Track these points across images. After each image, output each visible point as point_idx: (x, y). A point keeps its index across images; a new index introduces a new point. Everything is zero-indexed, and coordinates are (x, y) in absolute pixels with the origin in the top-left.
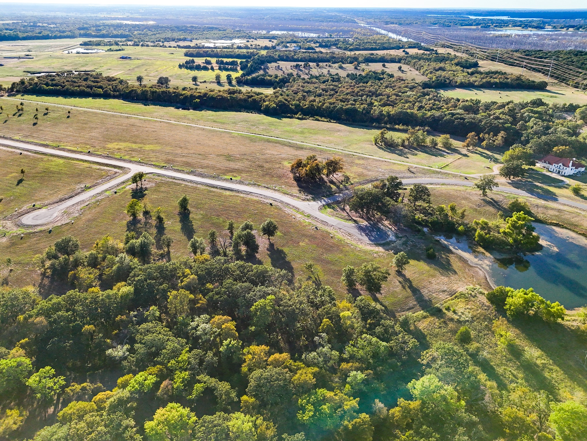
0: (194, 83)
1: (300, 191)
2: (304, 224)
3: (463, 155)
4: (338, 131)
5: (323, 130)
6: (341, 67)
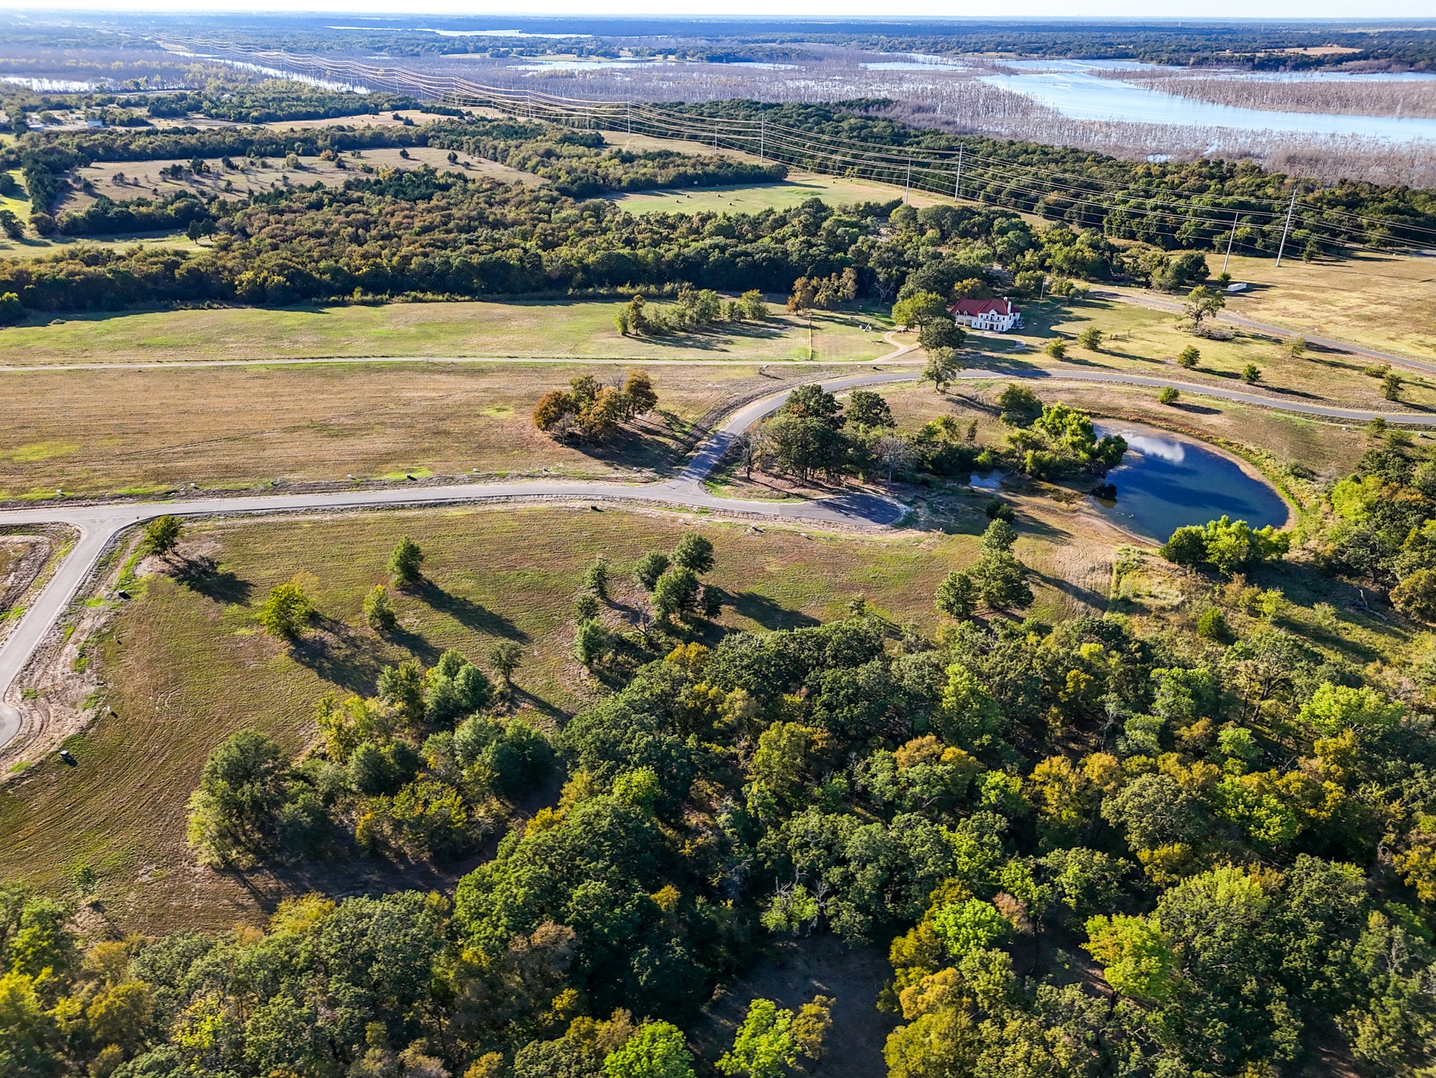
1: (609, 465)
2: (723, 529)
3: (806, 327)
4: (506, 318)
5: (468, 321)
6: (299, 167)
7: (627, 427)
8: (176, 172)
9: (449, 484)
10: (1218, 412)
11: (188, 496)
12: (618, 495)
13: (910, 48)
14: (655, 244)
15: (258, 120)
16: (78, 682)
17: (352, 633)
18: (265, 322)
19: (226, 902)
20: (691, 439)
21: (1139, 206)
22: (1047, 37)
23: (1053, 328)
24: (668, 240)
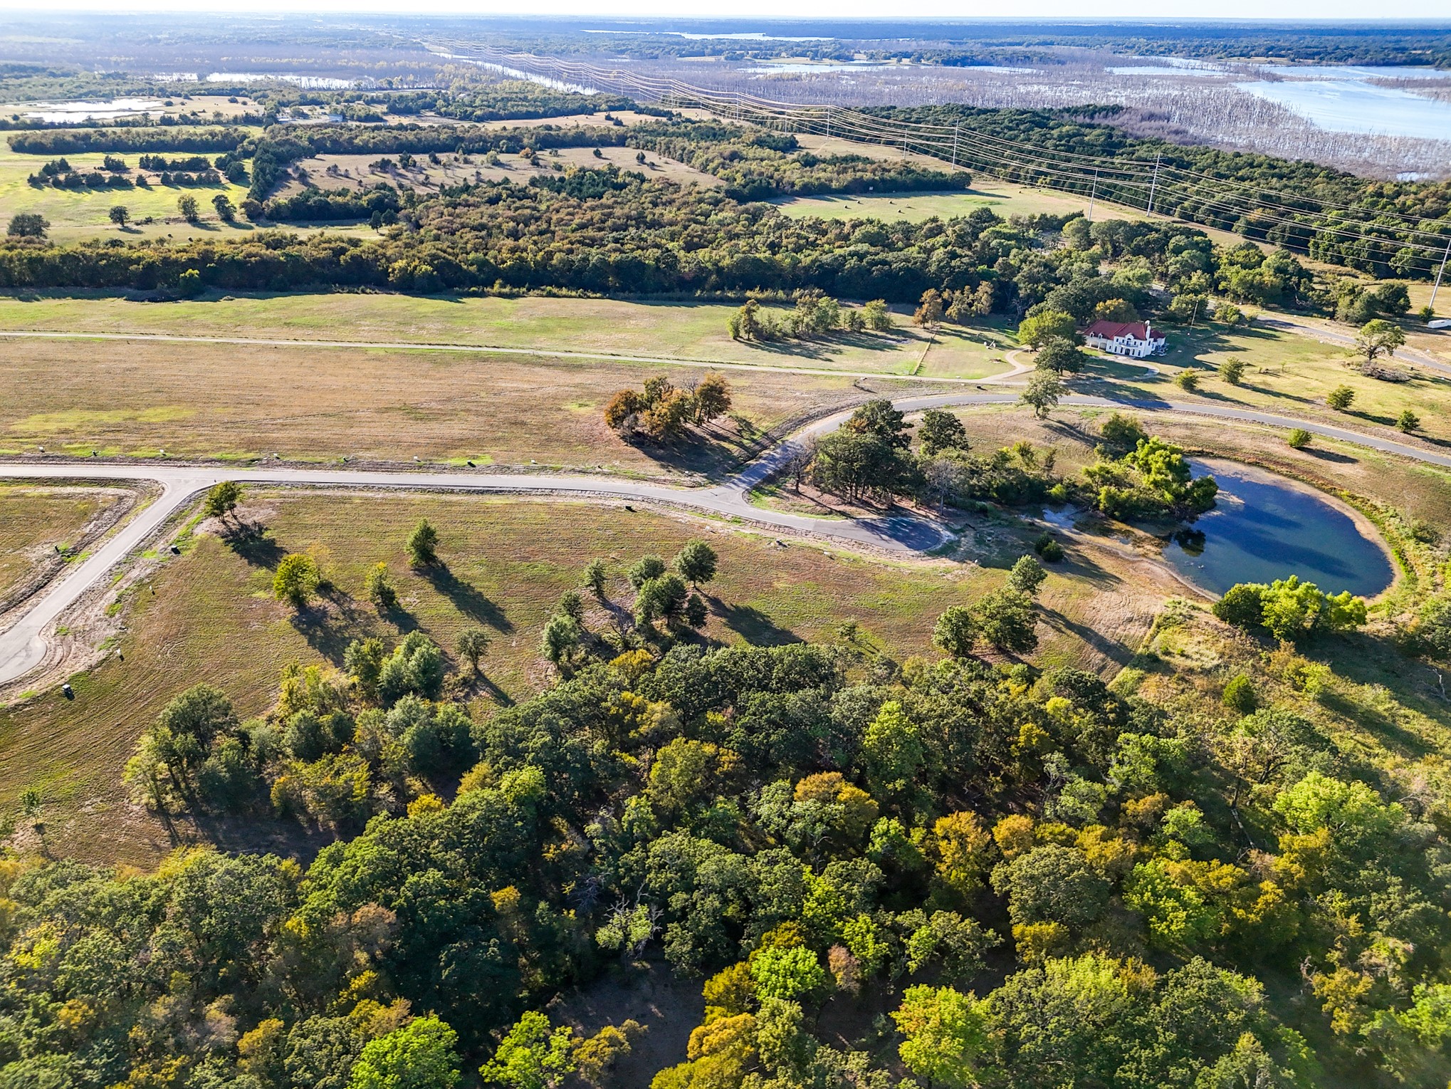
0: (119, 226)
1: (663, 466)
2: (747, 540)
3: (927, 340)
4: (627, 317)
5: (589, 318)
6: (497, 163)
7: (698, 431)
8: (384, 166)
9: (503, 473)
10: (1353, 461)
11: (269, 465)
12: (658, 497)
13: (1169, 51)
14: (799, 249)
15: (480, 119)
16: (105, 624)
17: (353, 606)
18: (404, 309)
19: (146, 841)
20: (757, 447)
21: (1352, 229)
22: (1330, 41)
23: (1198, 357)
24: (814, 245)
